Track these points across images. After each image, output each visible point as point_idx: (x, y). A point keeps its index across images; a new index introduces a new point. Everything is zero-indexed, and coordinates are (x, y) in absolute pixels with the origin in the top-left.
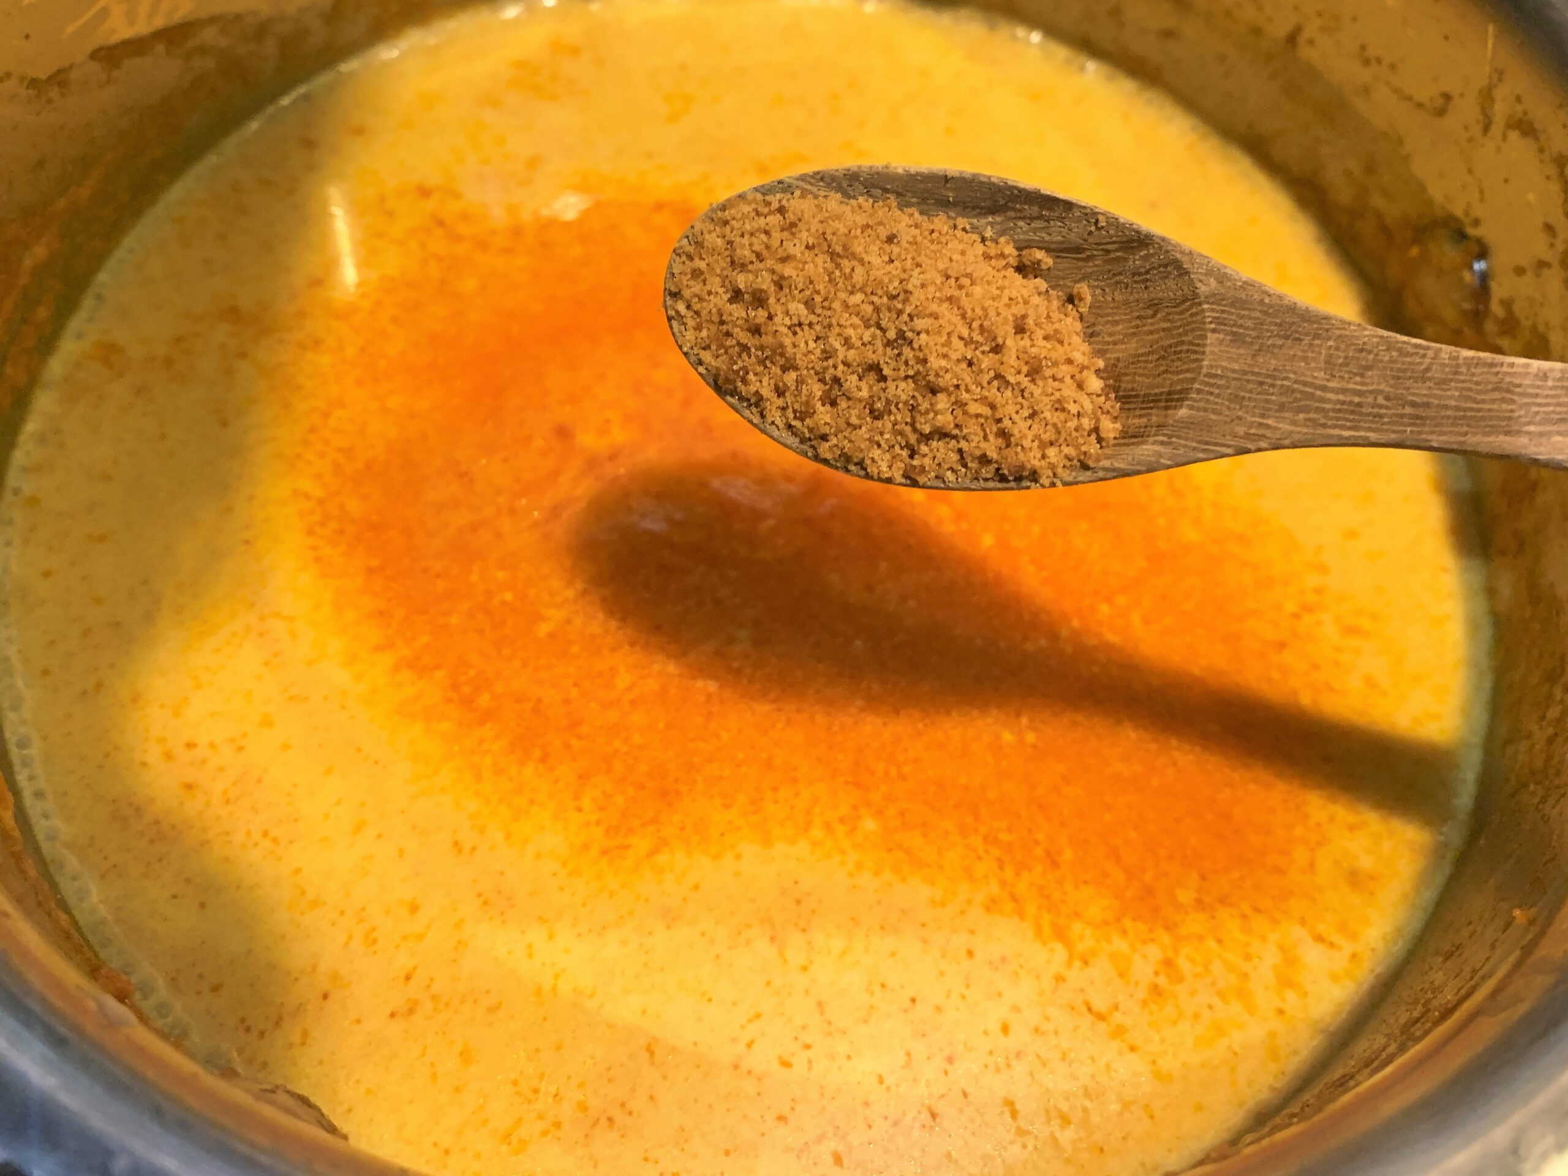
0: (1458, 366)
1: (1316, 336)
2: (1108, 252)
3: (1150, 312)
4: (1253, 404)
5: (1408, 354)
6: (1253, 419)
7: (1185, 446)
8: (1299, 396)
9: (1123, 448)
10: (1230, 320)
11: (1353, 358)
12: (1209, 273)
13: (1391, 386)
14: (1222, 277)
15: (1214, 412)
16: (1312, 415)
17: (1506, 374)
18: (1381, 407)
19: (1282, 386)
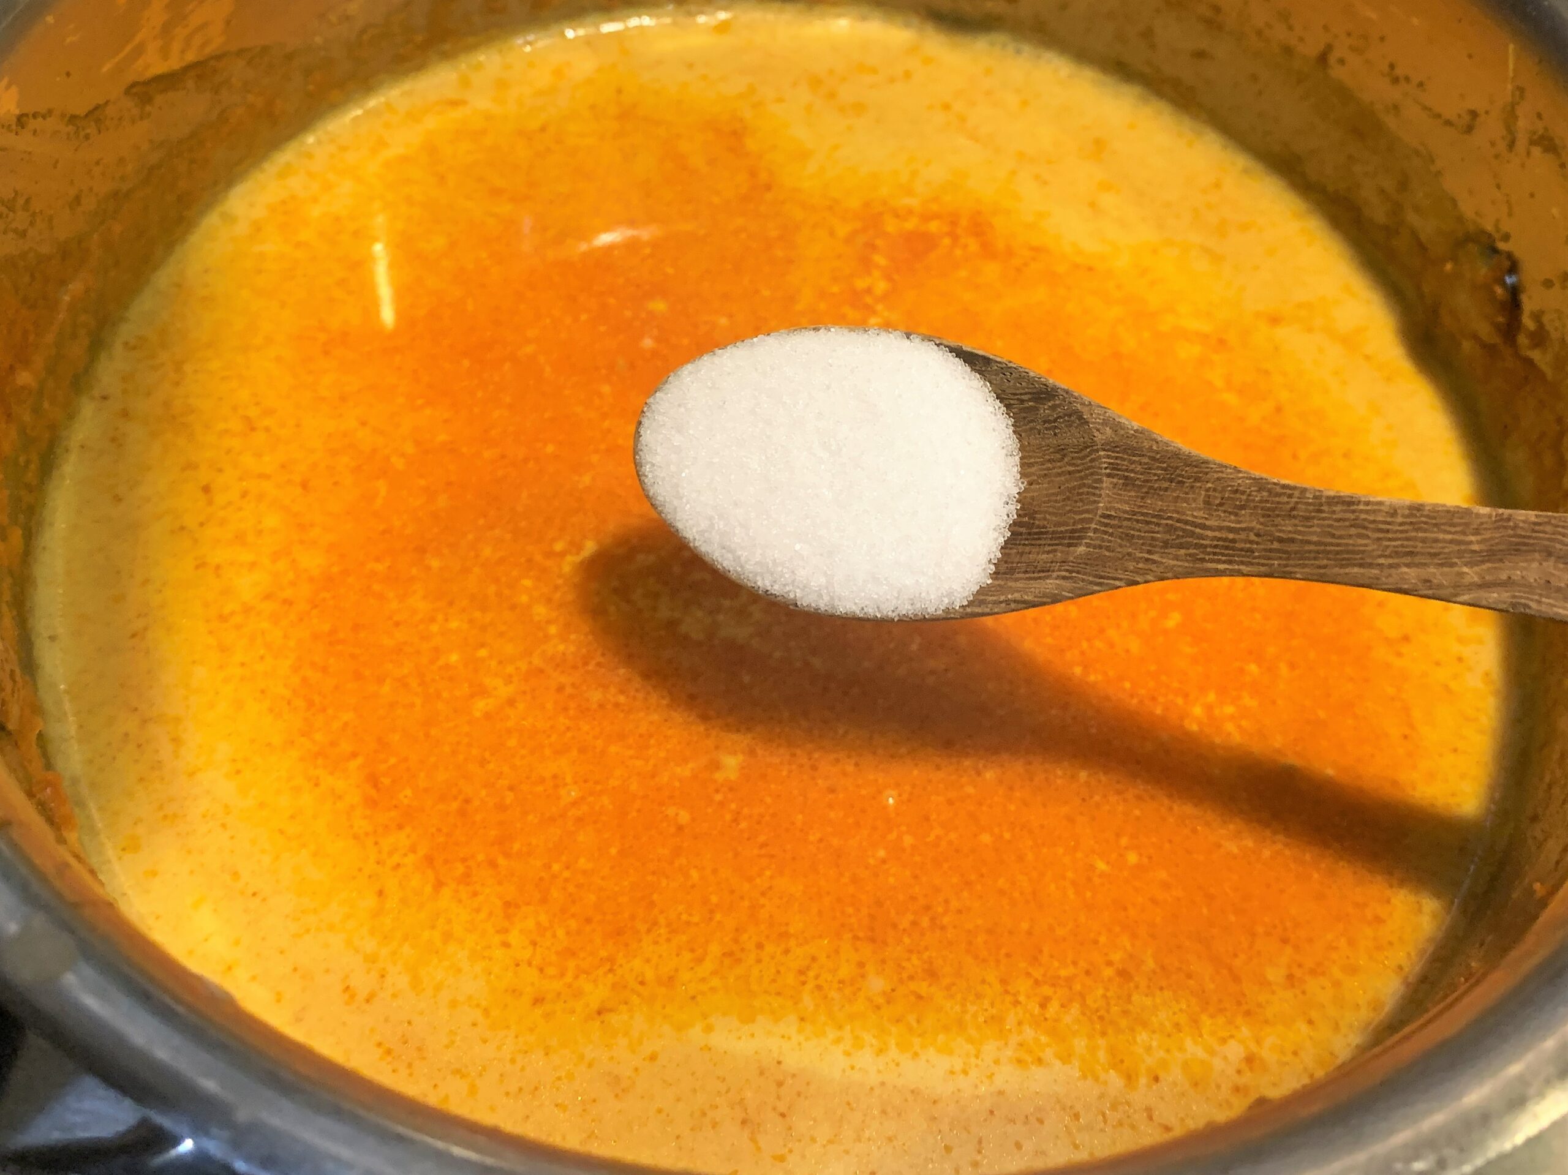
0: (1321, 505)
1: (1198, 479)
2: (1022, 401)
3: (1058, 456)
4: (1141, 542)
5: (1279, 495)
6: (1141, 555)
7: (1083, 580)
8: (1181, 533)
9: (1032, 582)
10: (1123, 465)
11: (1229, 498)
12: (1105, 423)
13: (1262, 524)
14: (1117, 426)
15: (1108, 549)
16: (1191, 551)
17: (1361, 511)
18: (1251, 542)
19: (1167, 524)
